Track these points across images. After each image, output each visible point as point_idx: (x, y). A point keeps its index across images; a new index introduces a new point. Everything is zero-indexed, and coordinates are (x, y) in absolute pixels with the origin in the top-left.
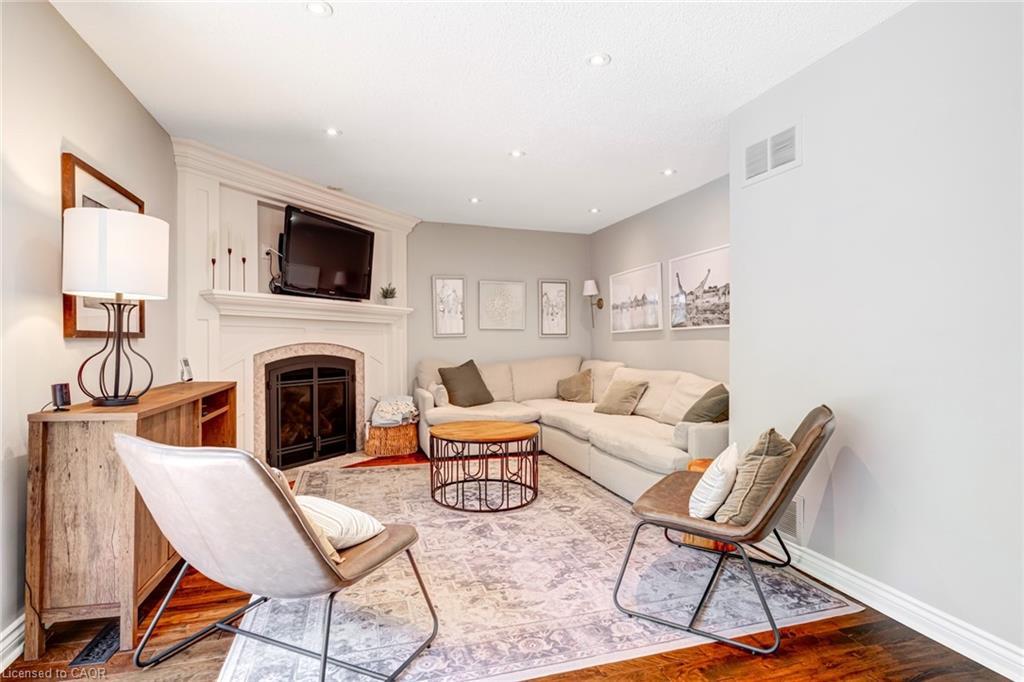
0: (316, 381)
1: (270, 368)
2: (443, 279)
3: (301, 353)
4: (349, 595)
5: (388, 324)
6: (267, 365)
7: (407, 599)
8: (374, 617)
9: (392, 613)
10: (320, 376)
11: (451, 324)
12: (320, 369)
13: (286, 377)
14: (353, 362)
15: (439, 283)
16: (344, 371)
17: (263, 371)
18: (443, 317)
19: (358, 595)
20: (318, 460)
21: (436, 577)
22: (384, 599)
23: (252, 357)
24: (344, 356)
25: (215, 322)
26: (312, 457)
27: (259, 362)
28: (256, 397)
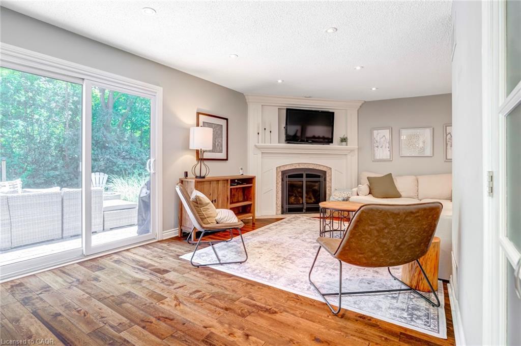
0: (304, 179)
1: (283, 173)
2: (377, 130)
3: (298, 167)
5: (346, 155)
6: (282, 172)
10: (307, 177)
11: (383, 153)
12: (307, 174)
13: (290, 176)
14: (326, 172)
15: (375, 132)
16: (320, 176)
17: (280, 174)
18: (377, 150)
20: (304, 213)
23: (275, 169)
24: (320, 169)
25: (260, 155)
26: (302, 211)
27: (279, 170)
28: (277, 183)
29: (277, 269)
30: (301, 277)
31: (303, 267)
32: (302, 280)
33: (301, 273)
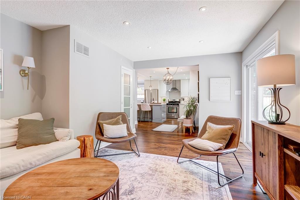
4: (195, 180)
7: (179, 173)
8: (190, 172)
9: (185, 171)
19: (193, 179)
21: (167, 176)
22: (185, 175)
29: (157, 162)
30: (144, 159)
31: (143, 165)
32: (143, 158)
33: (144, 161)
